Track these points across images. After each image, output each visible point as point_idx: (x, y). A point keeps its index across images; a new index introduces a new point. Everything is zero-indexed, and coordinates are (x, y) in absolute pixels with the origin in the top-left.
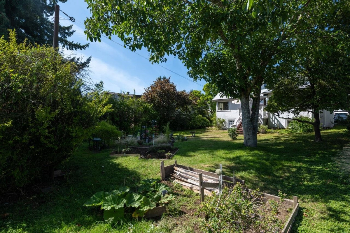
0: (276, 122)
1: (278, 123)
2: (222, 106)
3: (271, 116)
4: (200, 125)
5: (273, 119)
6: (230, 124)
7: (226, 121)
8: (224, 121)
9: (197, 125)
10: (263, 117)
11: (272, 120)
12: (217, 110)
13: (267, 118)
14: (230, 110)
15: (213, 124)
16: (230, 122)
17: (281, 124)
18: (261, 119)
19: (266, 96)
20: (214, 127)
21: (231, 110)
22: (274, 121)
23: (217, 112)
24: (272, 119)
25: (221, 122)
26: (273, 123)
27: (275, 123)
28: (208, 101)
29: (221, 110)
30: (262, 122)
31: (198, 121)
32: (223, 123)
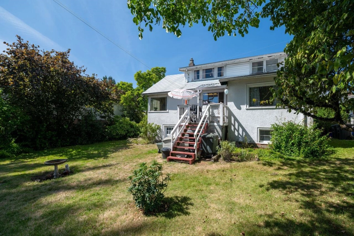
0: (241, 132)
1: (244, 134)
2: (157, 104)
3: (233, 122)
4: (124, 133)
5: (237, 127)
6: (167, 133)
7: (161, 128)
8: (159, 128)
9: (117, 134)
10: (221, 123)
11: (235, 129)
12: (149, 111)
13: (227, 124)
14: (167, 111)
15: (140, 133)
16: (168, 129)
17: (249, 136)
18: (217, 127)
19: (225, 86)
20: (140, 139)
21: (170, 111)
22: (238, 131)
23: (149, 114)
24: (234, 126)
25: (153, 130)
26: (236, 134)
27: (239, 134)
28: (140, 97)
29: (156, 110)
30: (221, 133)
31: (121, 128)
32: (158, 131)
